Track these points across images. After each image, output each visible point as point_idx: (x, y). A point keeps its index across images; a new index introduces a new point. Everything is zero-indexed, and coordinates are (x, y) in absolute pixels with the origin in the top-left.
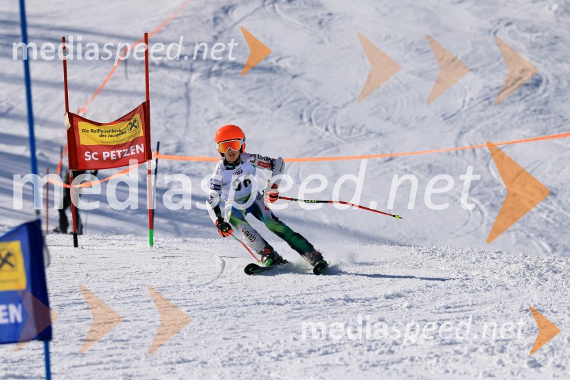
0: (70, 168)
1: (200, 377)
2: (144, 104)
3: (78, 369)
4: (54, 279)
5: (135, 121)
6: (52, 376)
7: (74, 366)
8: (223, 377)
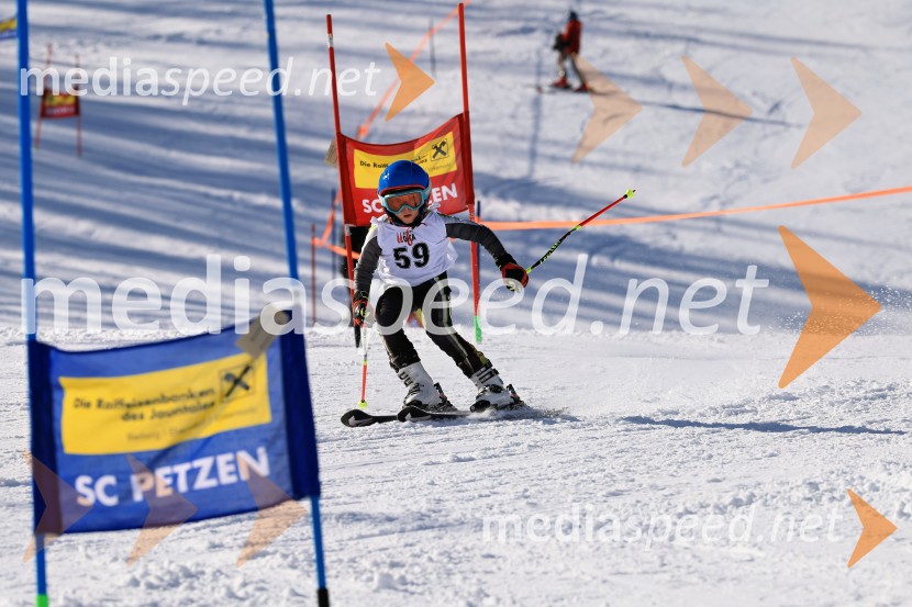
0: (346, 222)
1: (560, 548)
2: (460, 116)
3: (366, 540)
4: (326, 398)
5: (443, 143)
6: (326, 554)
7: (361, 537)
8: (598, 549)
